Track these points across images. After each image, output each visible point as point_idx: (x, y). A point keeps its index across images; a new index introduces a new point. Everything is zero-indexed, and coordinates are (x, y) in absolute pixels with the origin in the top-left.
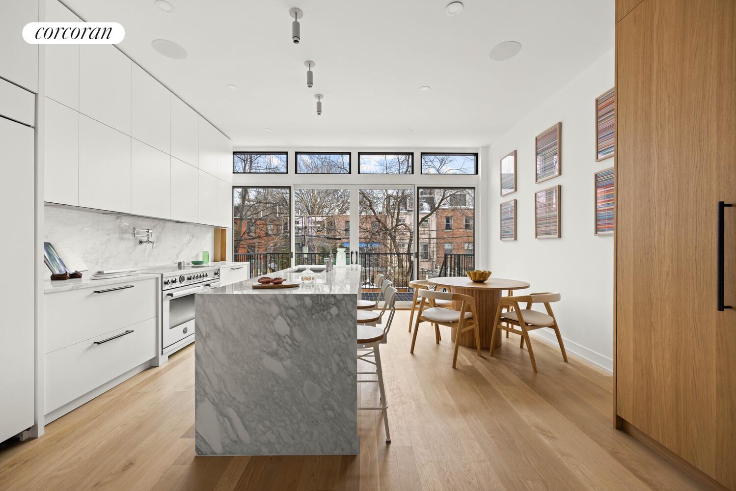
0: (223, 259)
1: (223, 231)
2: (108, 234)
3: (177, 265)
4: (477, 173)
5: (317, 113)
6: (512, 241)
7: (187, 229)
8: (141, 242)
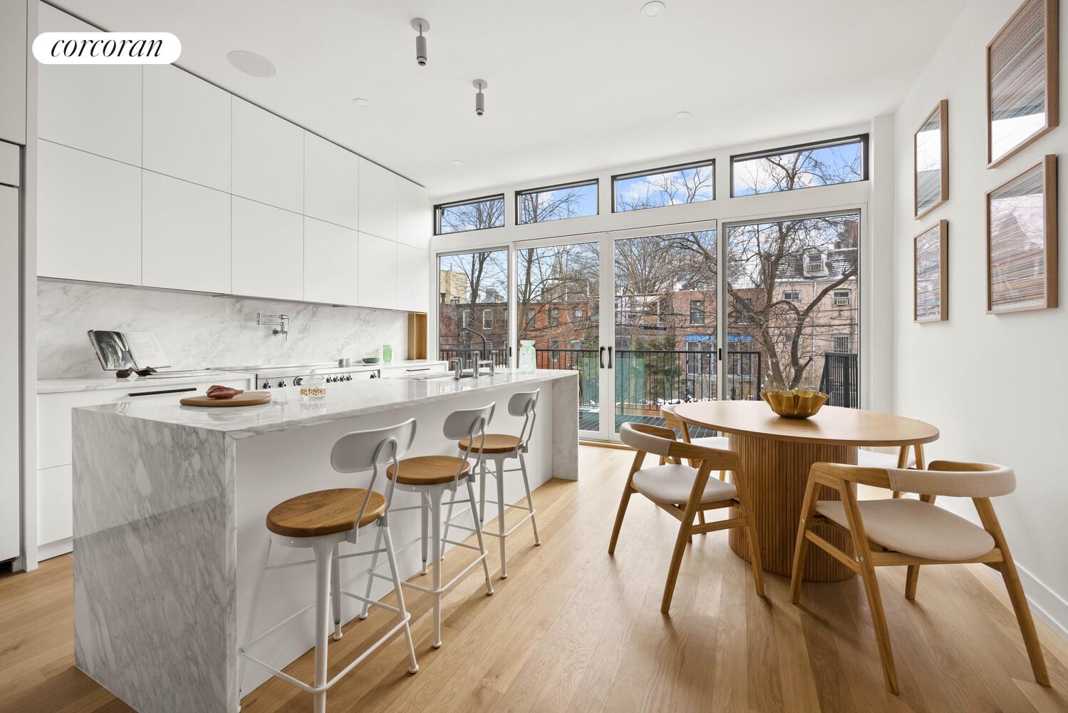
0: (422, 356)
1: (422, 318)
2: (222, 322)
3: (338, 363)
4: (866, 177)
5: (476, 113)
6: (935, 322)
7: (357, 315)
8: (275, 332)
